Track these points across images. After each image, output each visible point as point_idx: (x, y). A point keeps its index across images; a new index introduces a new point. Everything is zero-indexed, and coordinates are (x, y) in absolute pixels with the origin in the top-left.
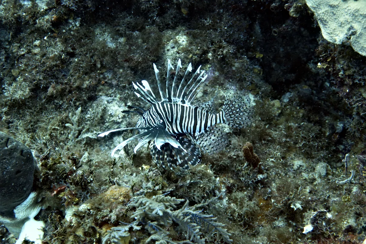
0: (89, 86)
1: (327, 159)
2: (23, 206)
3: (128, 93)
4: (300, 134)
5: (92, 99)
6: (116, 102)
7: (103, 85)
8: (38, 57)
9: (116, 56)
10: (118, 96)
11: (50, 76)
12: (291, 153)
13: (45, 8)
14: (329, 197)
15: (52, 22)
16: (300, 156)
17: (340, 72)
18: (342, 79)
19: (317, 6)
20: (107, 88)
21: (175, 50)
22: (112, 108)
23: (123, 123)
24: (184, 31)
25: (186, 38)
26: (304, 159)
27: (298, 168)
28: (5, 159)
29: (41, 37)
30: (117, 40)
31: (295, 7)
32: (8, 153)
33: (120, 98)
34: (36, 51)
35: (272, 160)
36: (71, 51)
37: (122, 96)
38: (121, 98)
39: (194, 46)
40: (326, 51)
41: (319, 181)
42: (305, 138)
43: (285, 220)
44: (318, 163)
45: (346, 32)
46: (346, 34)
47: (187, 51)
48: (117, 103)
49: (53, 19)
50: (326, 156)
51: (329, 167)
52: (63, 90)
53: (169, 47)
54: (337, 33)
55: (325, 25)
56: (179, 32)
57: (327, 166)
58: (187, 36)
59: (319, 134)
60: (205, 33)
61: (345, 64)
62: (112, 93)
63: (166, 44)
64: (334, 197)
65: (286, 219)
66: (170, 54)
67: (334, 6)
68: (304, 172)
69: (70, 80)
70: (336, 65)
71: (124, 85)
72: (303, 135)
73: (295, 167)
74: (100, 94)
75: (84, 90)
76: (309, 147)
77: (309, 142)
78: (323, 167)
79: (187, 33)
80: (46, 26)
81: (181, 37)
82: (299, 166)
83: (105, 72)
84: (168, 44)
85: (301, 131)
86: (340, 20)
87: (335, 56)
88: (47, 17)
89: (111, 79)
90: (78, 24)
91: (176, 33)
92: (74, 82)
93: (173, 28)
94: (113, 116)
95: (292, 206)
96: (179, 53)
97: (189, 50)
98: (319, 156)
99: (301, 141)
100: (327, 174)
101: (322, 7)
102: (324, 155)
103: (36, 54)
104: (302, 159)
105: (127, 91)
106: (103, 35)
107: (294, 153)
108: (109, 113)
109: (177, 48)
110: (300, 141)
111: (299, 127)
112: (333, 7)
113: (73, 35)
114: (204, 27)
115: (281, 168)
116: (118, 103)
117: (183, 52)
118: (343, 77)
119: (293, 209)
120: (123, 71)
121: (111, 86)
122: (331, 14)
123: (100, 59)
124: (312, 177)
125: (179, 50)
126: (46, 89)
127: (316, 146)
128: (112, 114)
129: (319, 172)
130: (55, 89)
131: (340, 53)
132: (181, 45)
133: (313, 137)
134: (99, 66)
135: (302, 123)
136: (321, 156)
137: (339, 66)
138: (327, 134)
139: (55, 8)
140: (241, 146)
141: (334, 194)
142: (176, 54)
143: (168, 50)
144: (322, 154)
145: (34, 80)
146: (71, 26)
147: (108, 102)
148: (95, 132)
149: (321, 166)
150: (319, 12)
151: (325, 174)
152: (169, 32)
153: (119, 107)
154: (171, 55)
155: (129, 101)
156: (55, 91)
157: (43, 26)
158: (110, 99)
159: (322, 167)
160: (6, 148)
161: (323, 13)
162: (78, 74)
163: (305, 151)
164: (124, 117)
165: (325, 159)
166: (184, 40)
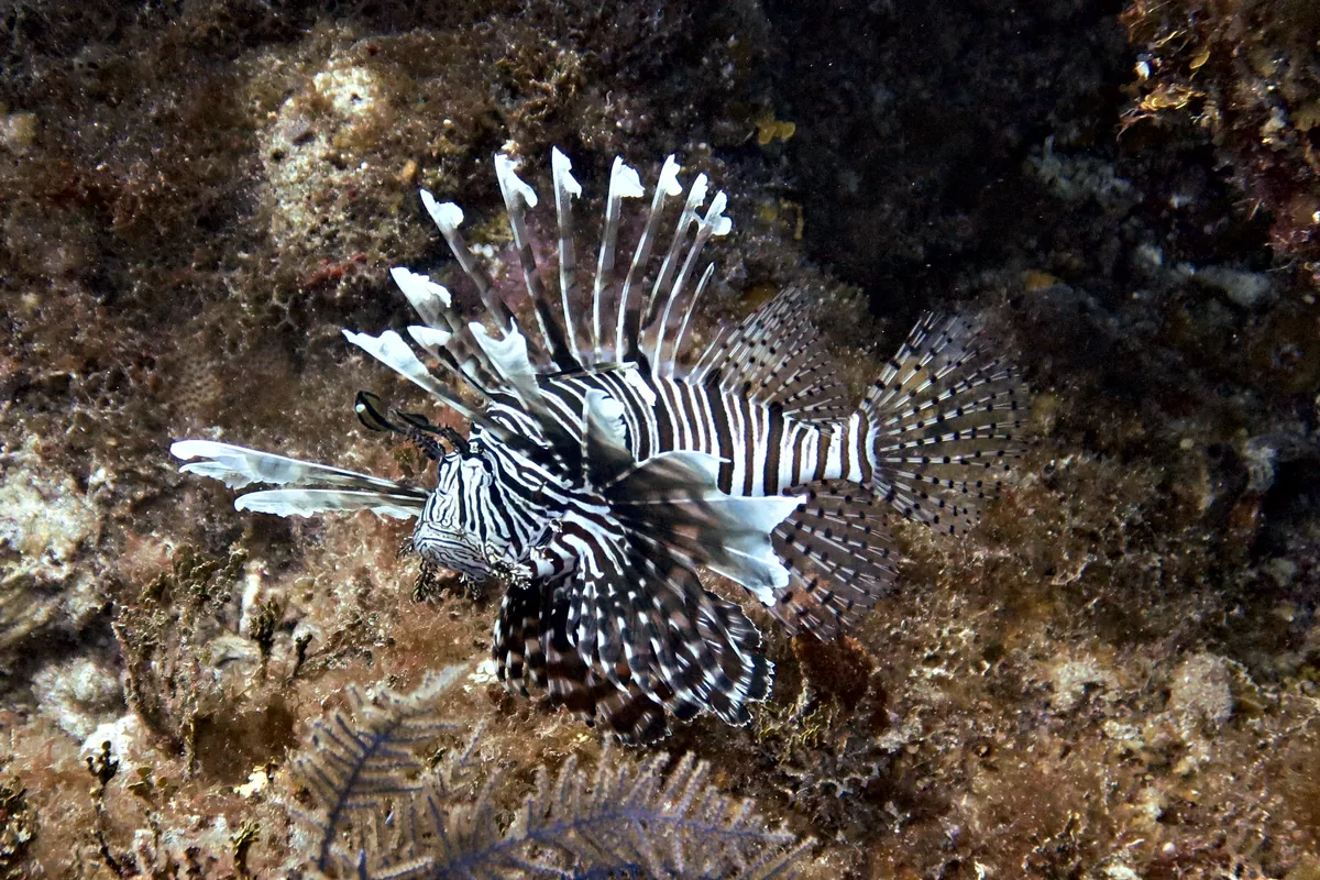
1: (1220, 633)
3: (83, 418)
4: (1062, 519)
6: (25, 473)
10: (34, 439)
12: (1027, 629)
16: (1078, 638)
17: (1268, 118)
18: (1279, 155)
21: (320, 148)
23: (82, 588)
24: (347, 43)
25: (367, 79)
26: (1101, 647)
27: (1082, 703)
33: (46, 453)
35: (936, 671)
37: (53, 440)
38: (47, 449)
39: (420, 114)
40: (1177, 19)
41: (1201, 751)
42: (1093, 537)
44: (1180, 661)
47: (383, 146)
48: (29, 483)
50: (1218, 617)
51: (1243, 675)
53: (280, 141)
56: (325, 52)
57: (1233, 671)
58: (371, 68)
59: (1161, 506)
60: (463, 42)
63: (260, 123)
66: (293, 177)
68: (1114, 718)
70: (1242, 86)
71: (60, 373)
72: (1076, 522)
73: (1064, 698)
76: (1121, 583)
77: (1115, 555)
78: (1211, 677)
79: (373, 52)
81: (341, 79)
82: (1080, 688)
84: (274, 121)
85: (1062, 499)
87: (1230, 37)
91: (308, 61)
93: (288, 37)
94: (17, 556)
96: (341, 166)
97: (398, 141)
98: (1177, 623)
99: (1074, 557)
100: (1240, 711)
102: (1206, 615)
104: (1093, 649)
105: (76, 409)
107: (1043, 627)
109: (330, 140)
110: (1066, 557)
111: (1052, 484)
115: (987, 711)
116: (36, 481)
117: (361, 158)
118: (1284, 144)
120: (42, 302)
124: (1163, 735)
125: (340, 149)
127: (1158, 574)
128: (14, 546)
129: (1194, 706)
132: (347, 121)
133: (1130, 525)
135: (1066, 461)
136: (1190, 622)
137: (1254, 91)
138: (1206, 501)
142: (328, 171)
143: (278, 157)
144: (1195, 609)
149: (1198, 670)
151: (1227, 714)
152: (271, 60)
153: (47, 498)
154: (301, 181)
155: (95, 462)
159: (1205, 678)
163: (1103, 603)
164: (81, 551)
165: (1215, 635)
166: (360, 92)
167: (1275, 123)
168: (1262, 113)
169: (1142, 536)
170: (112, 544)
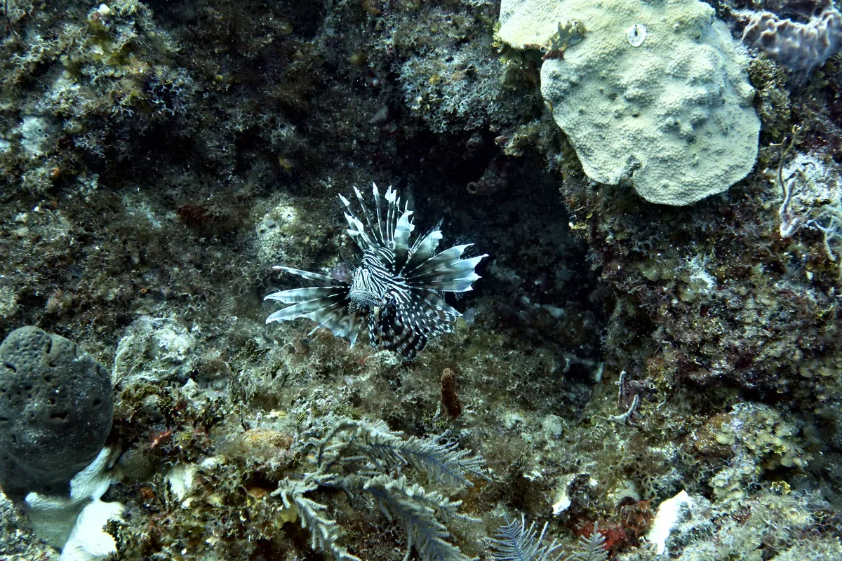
0: (121, 297)
1: (556, 409)
2: (87, 472)
3: (191, 309)
4: (509, 370)
5: (124, 321)
6: (171, 325)
7: (143, 296)
8: (26, 242)
9: (167, 243)
10: (174, 315)
11: (49, 278)
12: (498, 402)
13: (38, 154)
14: (579, 463)
15: (51, 178)
16: (513, 407)
18: (611, 247)
19: (575, 125)
20: (150, 301)
21: (277, 230)
22: (164, 336)
23: (188, 364)
24: (286, 199)
25: (293, 210)
26: (520, 411)
27: (514, 427)
28: (75, 378)
29: (28, 208)
30: (164, 214)
31: (518, 139)
32: (79, 368)
34: (22, 231)
35: (471, 411)
36: (84, 232)
37: (180, 315)
38: (178, 318)
39: (311, 223)
40: (583, 203)
41: (552, 444)
42: (519, 377)
43: (507, 508)
44: (545, 417)
45: (625, 164)
46: (625, 168)
47: (299, 232)
48: (172, 329)
49: (52, 174)
50: (557, 405)
52: (74, 303)
53: (263, 227)
54: (611, 167)
55: (589, 156)
56: (278, 201)
57: (562, 421)
58: (295, 207)
59: (539, 369)
60: (325, 203)
61: (616, 222)
62: (162, 310)
63: (256, 221)
64: (588, 462)
65: (508, 505)
66: (268, 238)
67: (603, 125)
68: (524, 432)
69: (86, 286)
70: (600, 225)
71: (185, 294)
72: (514, 371)
73: (509, 424)
74: (138, 312)
75: (109, 304)
76: (527, 391)
77: (526, 383)
78: (555, 422)
79: (295, 202)
80: (42, 187)
81: (284, 209)
82: (514, 422)
83: (148, 272)
84: (261, 220)
85: (510, 364)
86: (613, 146)
87: (598, 211)
88: (41, 170)
89: (157, 286)
90: (94, 184)
91: (273, 203)
92: (94, 289)
93: (265, 196)
94: (167, 351)
95: (526, 476)
96: (284, 236)
97: (303, 231)
98: (544, 405)
99: (513, 380)
100: (564, 433)
101: (582, 127)
102: (553, 404)
103: (20, 238)
104: (518, 411)
105: (189, 306)
106: (137, 207)
107: (503, 403)
108: (161, 346)
109: (280, 228)
110: (511, 382)
111: (506, 359)
112: (600, 127)
113: (88, 205)
114: (321, 192)
115: (486, 425)
116: (174, 328)
117: (291, 234)
118: (612, 244)
119: (528, 480)
120: (180, 271)
121: (158, 297)
122: (598, 139)
123: (138, 247)
124: (541, 438)
125: (284, 231)
126: (42, 301)
127: (538, 390)
128: (167, 348)
129: (549, 430)
130: (62, 301)
131: (606, 206)
132: (286, 223)
133: (530, 374)
134: (136, 260)
136: (548, 405)
137: (604, 227)
138: (553, 369)
139: (56, 153)
140: (420, 383)
141: (587, 456)
142: (280, 237)
143: (262, 232)
144: (549, 401)
145: (22, 285)
146: (82, 189)
147: (155, 327)
148: (154, 370)
149: (551, 420)
150: (578, 136)
151: (560, 434)
152: (261, 202)
153: (178, 334)
154: (270, 240)
155: (195, 323)
156: (61, 304)
157: (35, 186)
158: (158, 321)
159: (553, 422)
160: (76, 360)
161: (585, 137)
162: (100, 274)
163: (522, 397)
164: (188, 352)
165: (555, 410)
166: (291, 214)
167: (610, 237)
168: (607, 234)
169: (534, 377)
170: (198, 351)
